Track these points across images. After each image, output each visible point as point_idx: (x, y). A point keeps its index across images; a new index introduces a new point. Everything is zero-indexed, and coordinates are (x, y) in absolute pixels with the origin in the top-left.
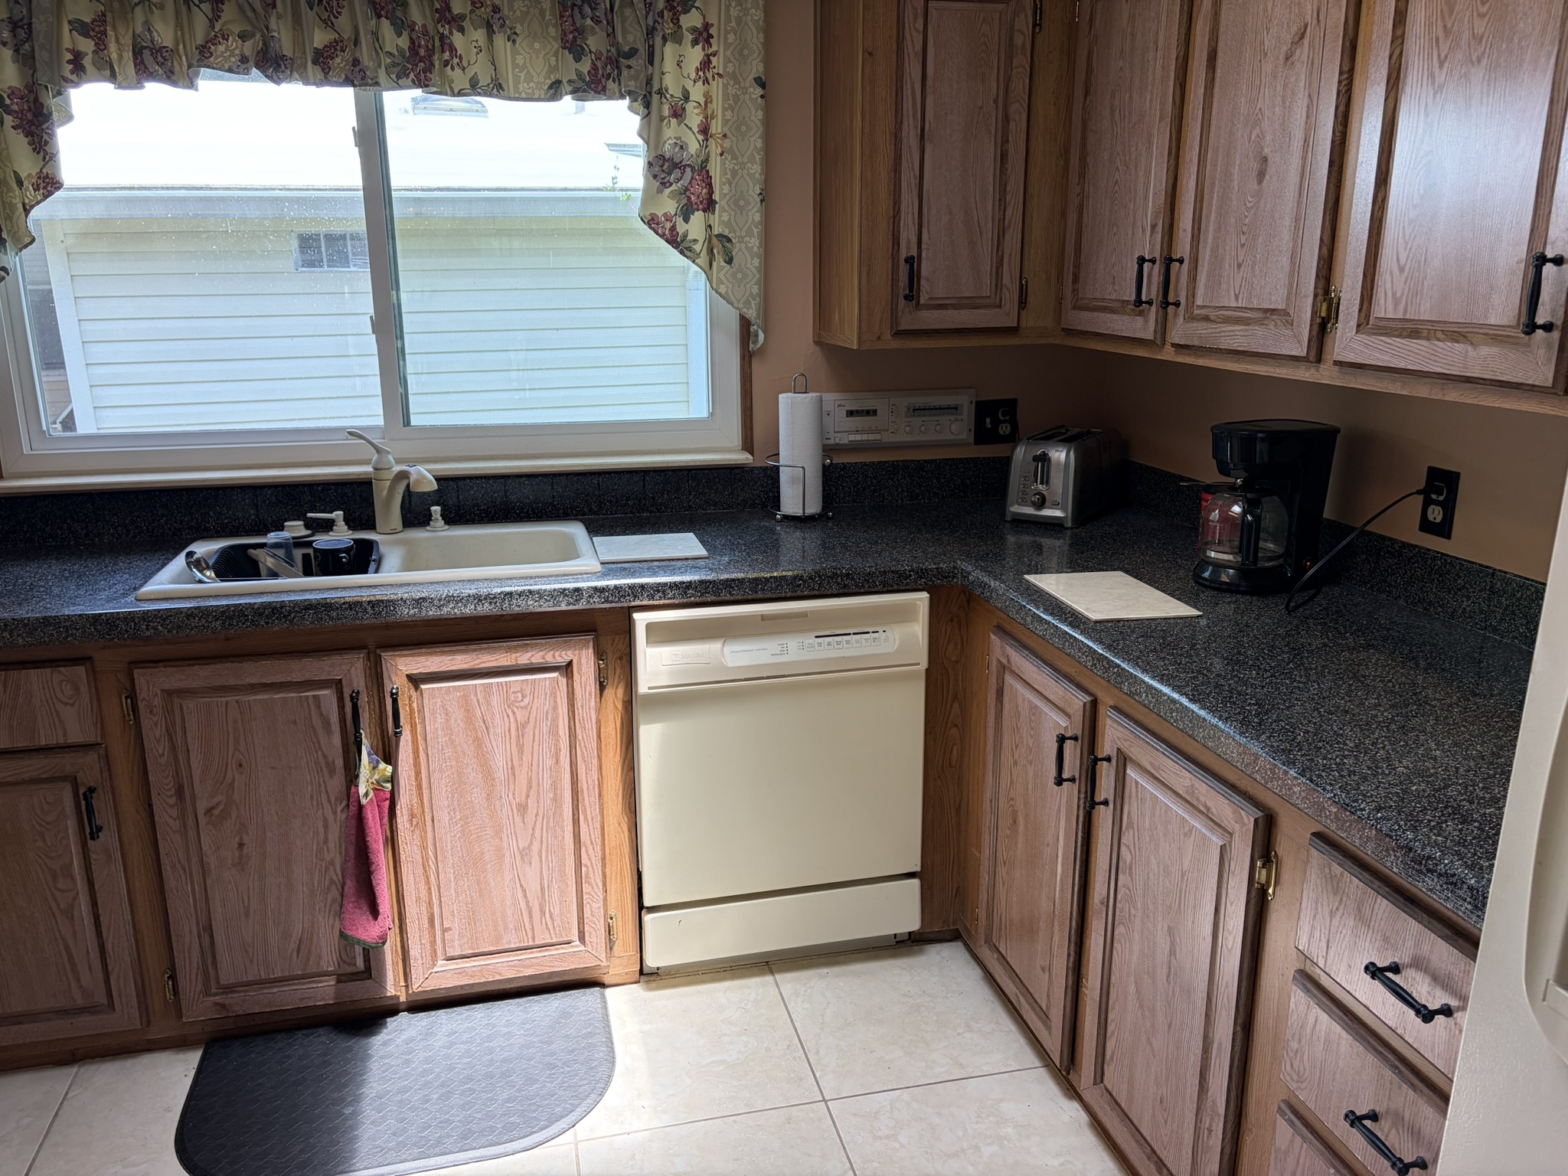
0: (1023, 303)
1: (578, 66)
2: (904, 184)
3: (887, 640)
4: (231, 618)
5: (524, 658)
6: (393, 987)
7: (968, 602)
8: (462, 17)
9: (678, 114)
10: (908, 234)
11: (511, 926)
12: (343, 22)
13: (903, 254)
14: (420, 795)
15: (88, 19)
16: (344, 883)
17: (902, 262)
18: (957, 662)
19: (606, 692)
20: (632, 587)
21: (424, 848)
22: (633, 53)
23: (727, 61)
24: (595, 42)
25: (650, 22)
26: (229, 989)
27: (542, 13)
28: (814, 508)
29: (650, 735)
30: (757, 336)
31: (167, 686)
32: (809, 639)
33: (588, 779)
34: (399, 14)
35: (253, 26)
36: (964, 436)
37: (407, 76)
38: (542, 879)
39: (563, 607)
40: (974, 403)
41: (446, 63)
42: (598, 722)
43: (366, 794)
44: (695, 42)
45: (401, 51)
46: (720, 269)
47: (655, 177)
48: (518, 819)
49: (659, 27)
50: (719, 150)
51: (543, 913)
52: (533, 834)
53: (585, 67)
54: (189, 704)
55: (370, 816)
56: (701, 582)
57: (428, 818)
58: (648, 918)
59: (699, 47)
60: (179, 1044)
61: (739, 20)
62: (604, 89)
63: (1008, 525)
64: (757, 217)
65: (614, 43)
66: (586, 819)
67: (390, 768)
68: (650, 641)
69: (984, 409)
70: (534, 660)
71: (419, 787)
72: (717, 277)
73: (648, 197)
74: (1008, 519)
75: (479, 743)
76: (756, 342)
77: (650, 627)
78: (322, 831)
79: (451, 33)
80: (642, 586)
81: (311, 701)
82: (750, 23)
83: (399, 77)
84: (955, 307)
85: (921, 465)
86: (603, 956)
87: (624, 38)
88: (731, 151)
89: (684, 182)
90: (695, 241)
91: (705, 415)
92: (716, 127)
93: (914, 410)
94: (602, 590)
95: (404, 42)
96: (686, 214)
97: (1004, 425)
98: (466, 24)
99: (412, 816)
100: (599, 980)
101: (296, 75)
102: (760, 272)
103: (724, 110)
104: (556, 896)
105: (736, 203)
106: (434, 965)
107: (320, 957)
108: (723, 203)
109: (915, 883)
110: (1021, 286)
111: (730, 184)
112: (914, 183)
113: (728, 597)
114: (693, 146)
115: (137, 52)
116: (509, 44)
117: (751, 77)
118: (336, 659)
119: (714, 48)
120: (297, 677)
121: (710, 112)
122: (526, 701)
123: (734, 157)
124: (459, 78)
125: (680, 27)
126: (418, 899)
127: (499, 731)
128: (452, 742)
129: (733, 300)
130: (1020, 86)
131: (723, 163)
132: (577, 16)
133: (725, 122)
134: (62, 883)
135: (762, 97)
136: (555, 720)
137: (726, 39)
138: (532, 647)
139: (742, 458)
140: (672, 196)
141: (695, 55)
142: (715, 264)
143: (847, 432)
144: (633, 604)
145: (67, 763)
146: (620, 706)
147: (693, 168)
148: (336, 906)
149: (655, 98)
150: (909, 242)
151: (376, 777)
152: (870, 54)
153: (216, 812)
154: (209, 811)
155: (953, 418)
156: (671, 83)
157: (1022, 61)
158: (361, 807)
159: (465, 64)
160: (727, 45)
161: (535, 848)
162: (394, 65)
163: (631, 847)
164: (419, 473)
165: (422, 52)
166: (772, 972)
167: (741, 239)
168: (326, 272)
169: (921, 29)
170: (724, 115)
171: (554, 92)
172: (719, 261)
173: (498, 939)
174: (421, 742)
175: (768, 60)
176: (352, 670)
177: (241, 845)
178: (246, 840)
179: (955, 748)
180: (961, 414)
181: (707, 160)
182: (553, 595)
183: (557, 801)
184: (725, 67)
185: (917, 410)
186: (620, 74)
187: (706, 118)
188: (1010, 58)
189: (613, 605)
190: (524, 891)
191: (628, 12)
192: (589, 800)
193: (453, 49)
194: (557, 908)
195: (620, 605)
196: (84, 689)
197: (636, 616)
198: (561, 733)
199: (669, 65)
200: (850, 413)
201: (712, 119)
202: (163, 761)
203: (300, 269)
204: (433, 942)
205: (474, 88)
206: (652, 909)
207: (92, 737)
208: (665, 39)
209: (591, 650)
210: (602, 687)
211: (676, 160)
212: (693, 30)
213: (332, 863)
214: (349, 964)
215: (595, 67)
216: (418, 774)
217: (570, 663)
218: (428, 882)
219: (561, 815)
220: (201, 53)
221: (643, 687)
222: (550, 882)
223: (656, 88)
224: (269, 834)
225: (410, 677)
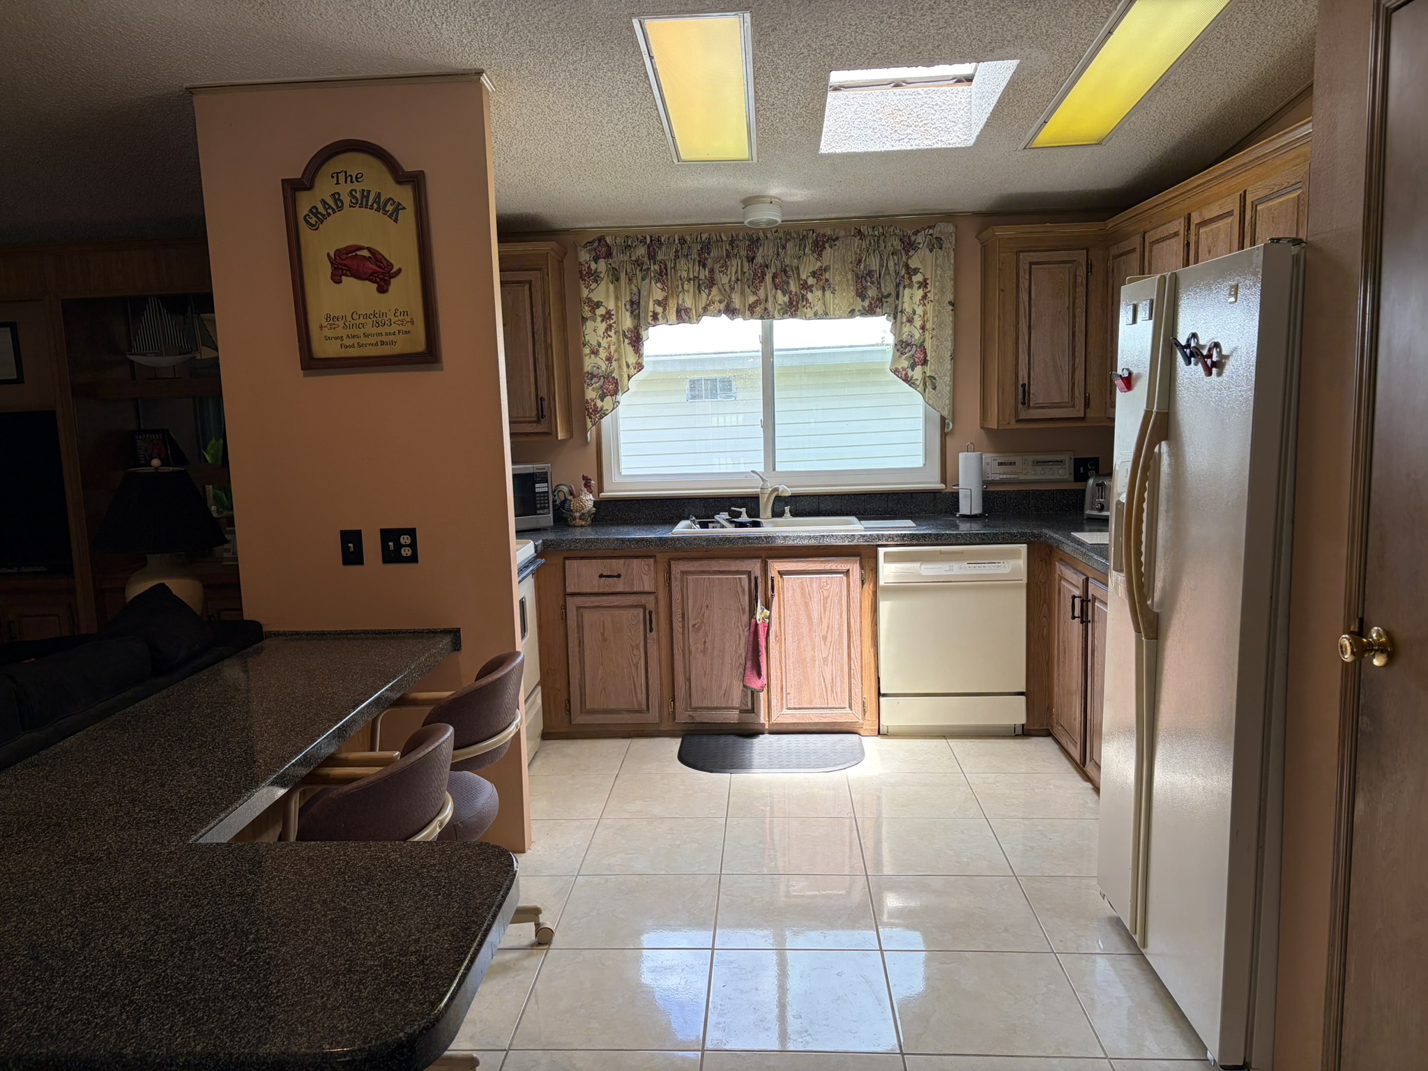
0: (1087, 404)
1: (863, 303)
2: (1020, 350)
3: (1005, 567)
4: (710, 541)
5: (828, 566)
6: (763, 719)
7: (1050, 551)
8: (812, 286)
9: (910, 321)
10: (1023, 373)
11: (817, 696)
12: (761, 293)
13: (1021, 382)
14: (780, 627)
15: (661, 299)
16: (746, 664)
17: (1020, 387)
18: (1045, 583)
19: (864, 586)
20: (878, 535)
21: (780, 653)
22: (889, 295)
23: (935, 294)
24: (872, 292)
25: (898, 281)
26: (695, 709)
27: (848, 280)
28: (977, 510)
29: (885, 606)
30: (949, 424)
31: (683, 569)
32: (965, 564)
33: (855, 627)
34: (785, 287)
35: (724, 297)
36: (1066, 477)
37: (787, 313)
38: (832, 674)
39: (846, 543)
40: (1073, 460)
41: (804, 306)
42: (861, 599)
43: (759, 620)
44: (919, 288)
45: (785, 303)
46: (930, 392)
47: (898, 350)
48: (822, 643)
49: (902, 283)
50: (931, 336)
51: (832, 691)
52: (829, 651)
53: (866, 303)
54: (690, 577)
55: (760, 629)
56: (911, 534)
57: (783, 639)
58: (882, 699)
59: (921, 290)
60: (671, 734)
61: (941, 275)
62: (875, 313)
63: (1085, 521)
64: (949, 367)
65: (880, 292)
66: (854, 646)
67: (768, 612)
68: (885, 561)
69: (1078, 463)
70: (833, 568)
71: (780, 623)
72: (928, 396)
73: (894, 360)
74: (1085, 518)
75: (807, 605)
76: (948, 428)
77: (885, 554)
78: (738, 639)
79: (807, 293)
80: (883, 535)
81: (738, 580)
82: (947, 278)
83: (783, 314)
84: (1048, 407)
85: (1042, 492)
86: (860, 717)
87: (885, 290)
88: (936, 336)
89: (912, 352)
90: (917, 380)
91: (922, 465)
92: (929, 326)
93: (1037, 462)
94: (864, 536)
95: (786, 299)
96: (913, 367)
97: (1091, 472)
98: (814, 289)
99: (776, 636)
100: (858, 731)
101: (740, 316)
102: (950, 393)
103: (934, 317)
104: (839, 684)
105: (938, 361)
106: (782, 711)
107: (733, 700)
108: (932, 361)
109: (1023, 698)
110: (1085, 396)
111: (936, 352)
112: (1026, 349)
113: (924, 542)
114: (917, 335)
115: (678, 311)
116: (832, 295)
117: (947, 301)
118: (749, 561)
119: (929, 289)
120: (733, 568)
121: (926, 319)
122: (828, 586)
123: (938, 339)
124: (809, 312)
125: (912, 282)
126: (777, 676)
127: (815, 600)
128: (795, 603)
129: (936, 407)
130: (1081, 301)
131: (932, 342)
132: (864, 281)
133: (934, 323)
134: (635, 652)
135: (952, 310)
136: (841, 596)
137: (935, 284)
138: (832, 561)
139: (942, 486)
140: (906, 359)
141: (919, 293)
142: (927, 390)
143: (997, 474)
144: (878, 543)
145: (643, 599)
146: (871, 594)
147: (917, 346)
148: (741, 676)
149: (899, 314)
150: (1023, 376)
151: (763, 616)
152: (1003, 291)
153: (696, 626)
154: (694, 626)
155: (1060, 467)
156: (907, 307)
157: (1081, 290)
158: (756, 625)
159: (812, 306)
160: (935, 287)
161: (830, 658)
162: (782, 309)
163: (875, 664)
164: (783, 487)
165: (794, 303)
166: (946, 739)
167: (940, 378)
168: (704, 402)
169: (1028, 278)
170: (933, 319)
171: (852, 313)
172: (929, 388)
173: (811, 702)
174: (782, 602)
175: (956, 292)
176: (755, 567)
177: (705, 642)
178: (707, 641)
179: (1045, 629)
180: (1065, 465)
181: (924, 341)
182: (842, 537)
183: (840, 636)
184: (934, 297)
185: (1038, 463)
186: (882, 305)
187: (924, 322)
188: (1075, 287)
189: (869, 543)
190: (824, 679)
191: (887, 277)
192: (855, 636)
193: (807, 300)
194: (839, 689)
195: (872, 543)
196: (652, 568)
197: (879, 549)
198: (843, 603)
199: (906, 299)
200: (1000, 464)
201: (927, 321)
202: (678, 602)
203: (689, 401)
204: (782, 699)
205: (816, 316)
206: (885, 695)
207: (653, 590)
208: (905, 287)
209: (858, 565)
210: (863, 583)
211: (909, 342)
212: (919, 282)
213: (741, 655)
214: (745, 705)
215: (871, 304)
216: (780, 616)
217: (848, 570)
218: (781, 669)
219: (842, 643)
220: (704, 310)
221: (882, 582)
222: (836, 676)
223: (900, 309)
224: (716, 639)
225: (779, 572)
